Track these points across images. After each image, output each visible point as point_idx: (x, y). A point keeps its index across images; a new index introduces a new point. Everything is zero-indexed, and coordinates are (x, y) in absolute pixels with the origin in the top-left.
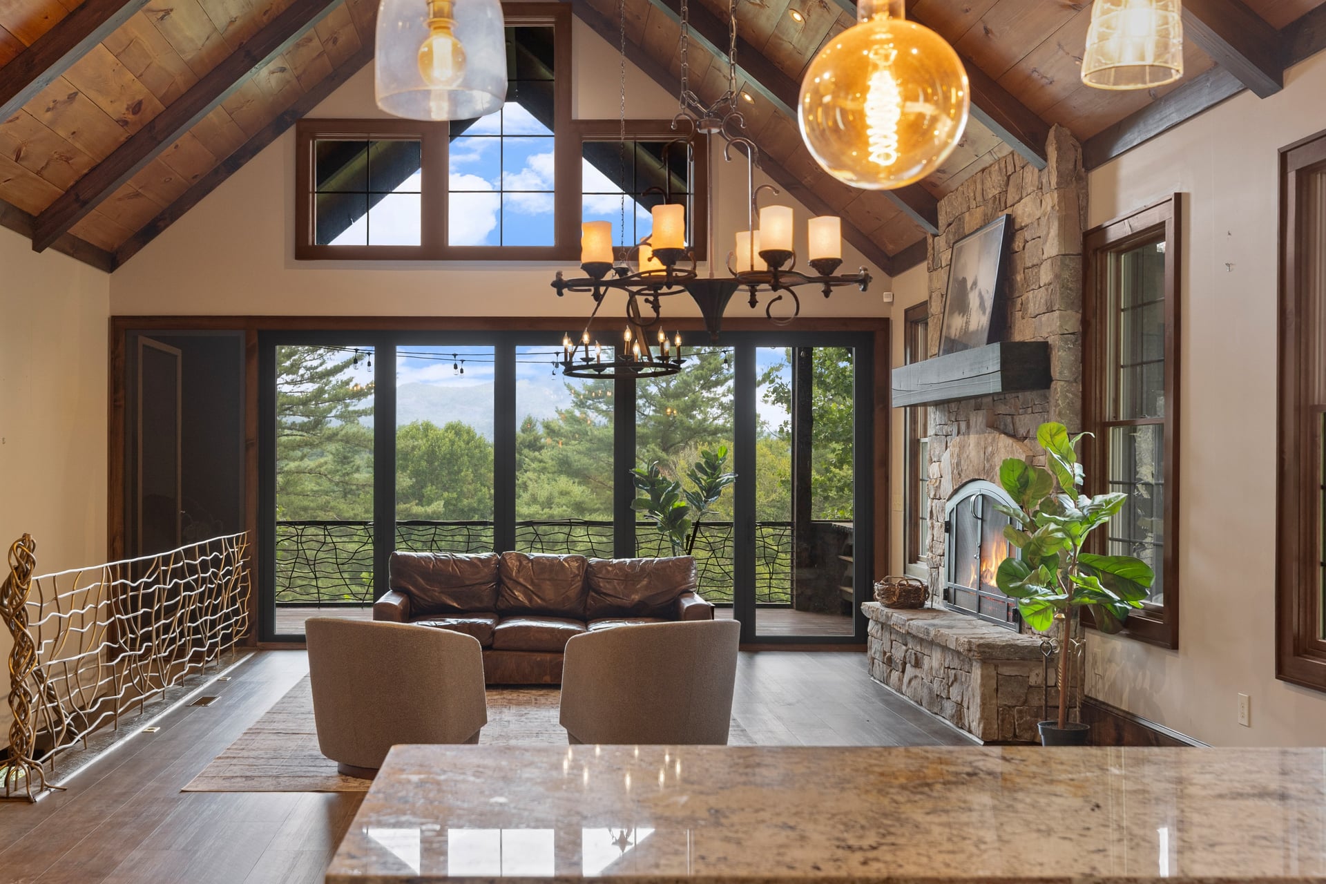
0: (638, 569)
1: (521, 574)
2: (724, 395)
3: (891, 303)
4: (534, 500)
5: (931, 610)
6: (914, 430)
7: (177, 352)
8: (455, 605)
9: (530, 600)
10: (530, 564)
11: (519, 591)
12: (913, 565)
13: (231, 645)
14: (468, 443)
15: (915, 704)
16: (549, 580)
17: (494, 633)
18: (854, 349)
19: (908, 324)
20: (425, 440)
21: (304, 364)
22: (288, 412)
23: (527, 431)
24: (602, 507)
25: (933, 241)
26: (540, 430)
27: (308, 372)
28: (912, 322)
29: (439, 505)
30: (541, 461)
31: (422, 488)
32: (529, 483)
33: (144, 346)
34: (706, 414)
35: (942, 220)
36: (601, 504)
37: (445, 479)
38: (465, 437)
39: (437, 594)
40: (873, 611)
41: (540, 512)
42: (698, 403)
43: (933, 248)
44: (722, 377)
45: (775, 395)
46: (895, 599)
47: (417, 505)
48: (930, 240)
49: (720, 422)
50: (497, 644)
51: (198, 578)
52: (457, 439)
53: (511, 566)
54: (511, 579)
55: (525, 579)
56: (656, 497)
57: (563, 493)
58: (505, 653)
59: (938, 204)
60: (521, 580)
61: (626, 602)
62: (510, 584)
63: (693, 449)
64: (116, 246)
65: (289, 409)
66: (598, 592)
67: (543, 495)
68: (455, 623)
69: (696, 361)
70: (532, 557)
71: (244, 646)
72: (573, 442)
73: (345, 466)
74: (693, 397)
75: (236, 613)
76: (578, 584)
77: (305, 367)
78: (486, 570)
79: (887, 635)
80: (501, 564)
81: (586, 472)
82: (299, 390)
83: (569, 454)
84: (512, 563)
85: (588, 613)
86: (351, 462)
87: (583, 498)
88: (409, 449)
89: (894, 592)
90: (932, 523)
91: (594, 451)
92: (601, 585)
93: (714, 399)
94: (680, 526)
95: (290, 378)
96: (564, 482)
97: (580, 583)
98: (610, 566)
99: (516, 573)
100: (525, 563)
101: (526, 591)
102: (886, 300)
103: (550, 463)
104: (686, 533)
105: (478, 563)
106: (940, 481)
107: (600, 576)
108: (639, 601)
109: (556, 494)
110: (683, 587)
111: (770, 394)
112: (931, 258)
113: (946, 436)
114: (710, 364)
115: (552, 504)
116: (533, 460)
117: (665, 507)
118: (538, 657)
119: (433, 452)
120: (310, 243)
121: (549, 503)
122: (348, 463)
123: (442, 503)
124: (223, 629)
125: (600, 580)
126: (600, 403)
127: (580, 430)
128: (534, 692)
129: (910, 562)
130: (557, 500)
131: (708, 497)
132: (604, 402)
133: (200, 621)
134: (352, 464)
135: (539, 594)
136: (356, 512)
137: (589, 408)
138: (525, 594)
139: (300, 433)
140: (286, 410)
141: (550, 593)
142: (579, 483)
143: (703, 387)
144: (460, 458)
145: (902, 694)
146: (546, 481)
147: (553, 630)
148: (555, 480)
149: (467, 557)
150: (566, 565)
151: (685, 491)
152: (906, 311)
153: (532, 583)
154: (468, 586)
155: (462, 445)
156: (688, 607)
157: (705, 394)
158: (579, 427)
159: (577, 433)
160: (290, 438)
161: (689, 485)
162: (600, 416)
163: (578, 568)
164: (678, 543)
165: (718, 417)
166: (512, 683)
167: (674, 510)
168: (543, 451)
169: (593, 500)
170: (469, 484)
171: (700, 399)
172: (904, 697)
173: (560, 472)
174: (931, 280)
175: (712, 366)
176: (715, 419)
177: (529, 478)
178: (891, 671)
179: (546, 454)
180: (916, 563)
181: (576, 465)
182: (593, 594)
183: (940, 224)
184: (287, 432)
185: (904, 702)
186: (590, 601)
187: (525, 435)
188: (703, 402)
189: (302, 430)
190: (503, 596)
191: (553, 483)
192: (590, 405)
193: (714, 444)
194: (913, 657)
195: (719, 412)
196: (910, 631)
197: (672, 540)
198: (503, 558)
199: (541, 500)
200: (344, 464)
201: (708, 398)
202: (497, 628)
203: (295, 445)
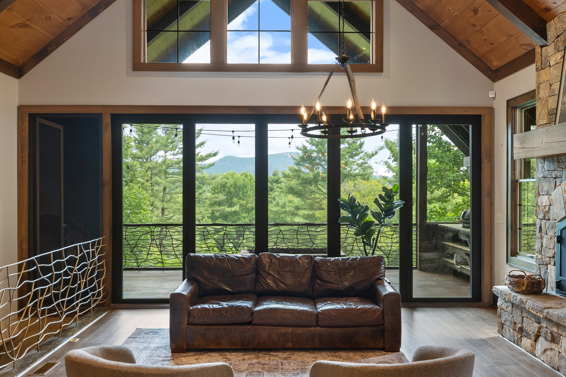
0: (347, 264)
1: (271, 268)
2: (359, 160)
3: (494, 98)
4: (278, 204)
5: (547, 295)
6: (514, 174)
7: (61, 127)
8: (228, 289)
9: (278, 286)
10: (277, 261)
11: (270, 280)
12: (514, 257)
13: (91, 309)
14: (250, 180)
15: (550, 368)
16: (289, 272)
17: (253, 313)
18: (470, 126)
19: (510, 109)
20: (232, 179)
21: (178, 147)
22: (171, 167)
23: (275, 175)
24: (307, 208)
25: (541, 50)
26: (280, 175)
27: (180, 150)
28: (512, 108)
29: (237, 207)
30: (281, 188)
31: (231, 199)
32: (276, 197)
33: (40, 124)
34: (351, 168)
35: (551, 33)
36: (307, 206)
37: (241, 195)
38: (249, 178)
39: (216, 282)
40: (506, 295)
41: (281, 210)
42: (348, 163)
43: (541, 55)
44: (358, 152)
45: (393, 158)
46: (524, 288)
47: (228, 207)
48: (538, 50)
49: (357, 171)
50: (255, 321)
51: (52, 275)
52: (246, 179)
53: (265, 263)
54: (265, 272)
55: (274, 272)
56: (354, 216)
57: (290, 202)
58: (261, 327)
59: (548, 25)
60: (271, 272)
61: (340, 287)
62: (264, 275)
63: (346, 183)
64: (21, 62)
65: (172, 166)
66: (322, 280)
67: (281, 202)
68: (226, 306)
69: (346, 145)
70: (278, 257)
71: (101, 308)
72: (295, 180)
73: (200, 190)
74: (346, 160)
75: (94, 289)
76: (308, 275)
77: (178, 148)
78: (249, 266)
79: (519, 313)
80: (258, 262)
81: (300, 193)
82: (176, 158)
83: (293, 185)
84: (265, 260)
85: (315, 294)
86: (202, 188)
87: (298, 204)
88: (224, 183)
89: (523, 283)
90: (541, 235)
91: (304, 184)
92: (324, 275)
93: (354, 162)
94: (369, 233)
95: (172, 153)
96: (290, 197)
97: (310, 274)
98: (329, 262)
99: (268, 267)
100: (274, 260)
101: (275, 280)
102: (490, 96)
103: (285, 189)
104: (372, 238)
105: (244, 261)
106: (549, 208)
107: (323, 269)
108: (349, 286)
109: (287, 202)
110: (377, 277)
111: (391, 157)
112: (539, 62)
113: (555, 178)
114: (353, 146)
115: (286, 206)
116: (278, 188)
117: (359, 221)
118: (283, 330)
119: (236, 184)
120: (142, 61)
121: (284, 206)
122: (201, 189)
123: (238, 206)
124: (81, 302)
125: (323, 272)
126: (306, 163)
127: (298, 175)
128: (280, 354)
129: (512, 256)
130: (287, 204)
131: (386, 216)
132: (308, 163)
133: (55, 303)
134: (202, 189)
135: (282, 281)
136: (201, 210)
137: (301, 165)
138: (274, 282)
139: (177, 176)
140: (171, 166)
141: (290, 280)
142: (297, 197)
143: (350, 157)
144: (247, 186)
145: (535, 355)
146: (283, 196)
147: (293, 311)
148: (287, 196)
149: (237, 257)
150: (301, 261)
151: (372, 211)
152: (508, 101)
153: (279, 274)
154: (236, 276)
155: (248, 181)
156: (385, 295)
157: (351, 160)
158: (297, 174)
159: (296, 176)
160: (172, 178)
161: (374, 208)
162: (306, 169)
163: (308, 264)
164: (368, 244)
165: (356, 169)
166: (265, 347)
167: (364, 223)
168: (282, 184)
169: (303, 205)
170: (251, 197)
171: (349, 162)
172: (537, 359)
173: (289, 193)
174: (538, 76)
175: (354, 148)
176: (355, 170)
177: (276, 195)
178: (521, 337)
179: (283, 185)
180: (515, 256)
181: (296, 190)
182: (319, 281)
183: (549, 37)
184: (170, 176)
185: (537, 363)
186: (316, 286)
187: (274, 177)
188: (350, 163)
189: (177, 175)
190: (260, 283)
191: (286, 197)
192: (302, 164)
193: (355, 181)
194: (549, 335)
195: (357, 167)
196: (548, 317)
197: (363, 242)
198: (260, 257)
199: (281, 205)
200: (199, 189)
201: (352, 161)
202: (255, 310)
203: (174, 181)
